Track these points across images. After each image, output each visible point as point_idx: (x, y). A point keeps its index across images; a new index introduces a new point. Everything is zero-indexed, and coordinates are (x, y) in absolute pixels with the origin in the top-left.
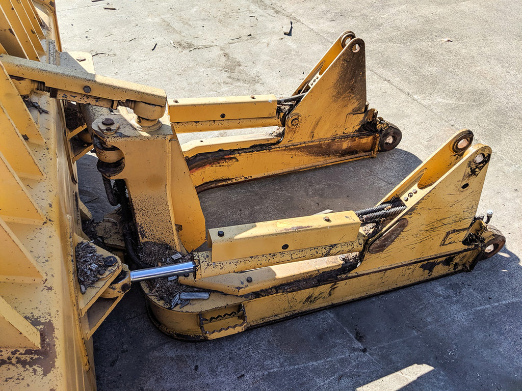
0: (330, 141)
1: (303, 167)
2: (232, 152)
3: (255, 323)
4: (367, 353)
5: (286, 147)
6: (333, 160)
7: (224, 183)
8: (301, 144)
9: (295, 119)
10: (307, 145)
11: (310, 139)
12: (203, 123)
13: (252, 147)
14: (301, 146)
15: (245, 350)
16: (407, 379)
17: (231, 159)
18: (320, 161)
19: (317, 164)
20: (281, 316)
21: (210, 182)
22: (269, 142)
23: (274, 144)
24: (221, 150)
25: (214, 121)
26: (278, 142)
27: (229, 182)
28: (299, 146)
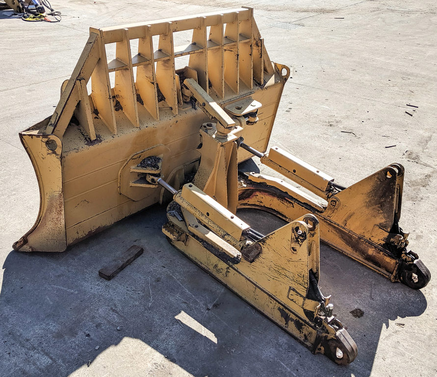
0: (357, 237)
1: (333, 244)
2: (292, 198)
3: (192, 258)
4: (207, 311)
5: (324, 219)
6: (358, 257)
7: (281, 217)
8: (335, 224)
9: (334, 201)
10: (339, 228)
11: (343, 225)
12: (283, 169)
13: (304, 203)
14: (335, 225)
15: (179, 264)
16: (202, 332)
17: (290, 202)
18: (348, 250)
19: (345, 250)
20: (203, 266)
21: (274, 210)
22: (316, 208)
23: (318, 211)
24: (286, 193)
25: (289, 172)
26: (321, 212)
27: (284, 219)
28: (333, 224)
